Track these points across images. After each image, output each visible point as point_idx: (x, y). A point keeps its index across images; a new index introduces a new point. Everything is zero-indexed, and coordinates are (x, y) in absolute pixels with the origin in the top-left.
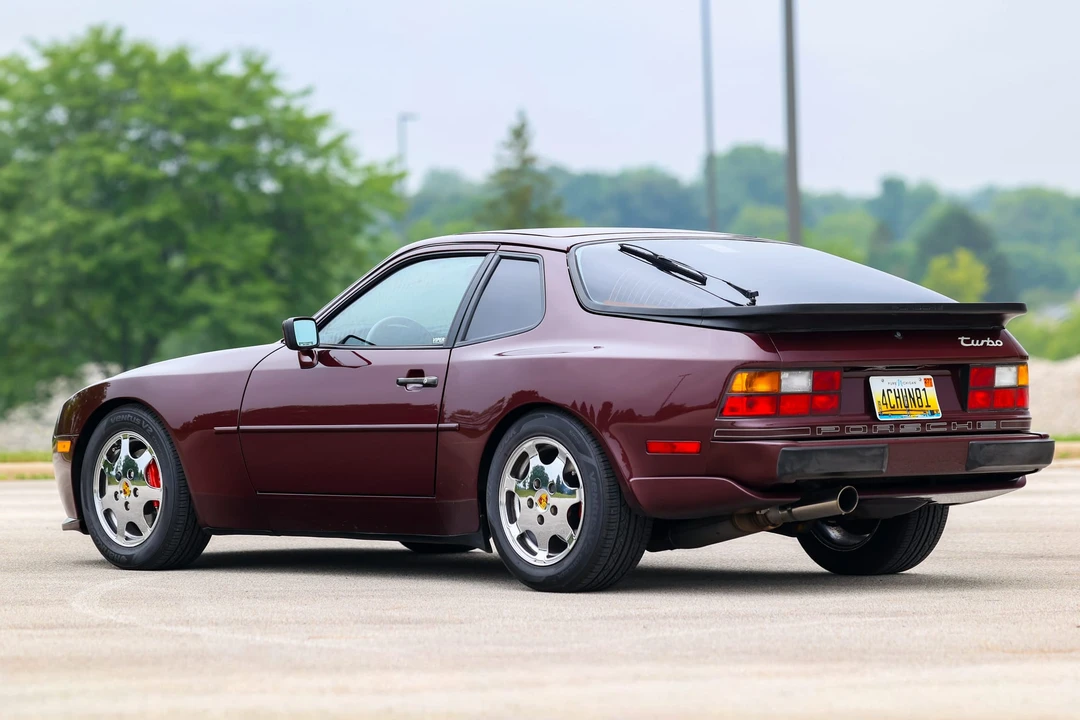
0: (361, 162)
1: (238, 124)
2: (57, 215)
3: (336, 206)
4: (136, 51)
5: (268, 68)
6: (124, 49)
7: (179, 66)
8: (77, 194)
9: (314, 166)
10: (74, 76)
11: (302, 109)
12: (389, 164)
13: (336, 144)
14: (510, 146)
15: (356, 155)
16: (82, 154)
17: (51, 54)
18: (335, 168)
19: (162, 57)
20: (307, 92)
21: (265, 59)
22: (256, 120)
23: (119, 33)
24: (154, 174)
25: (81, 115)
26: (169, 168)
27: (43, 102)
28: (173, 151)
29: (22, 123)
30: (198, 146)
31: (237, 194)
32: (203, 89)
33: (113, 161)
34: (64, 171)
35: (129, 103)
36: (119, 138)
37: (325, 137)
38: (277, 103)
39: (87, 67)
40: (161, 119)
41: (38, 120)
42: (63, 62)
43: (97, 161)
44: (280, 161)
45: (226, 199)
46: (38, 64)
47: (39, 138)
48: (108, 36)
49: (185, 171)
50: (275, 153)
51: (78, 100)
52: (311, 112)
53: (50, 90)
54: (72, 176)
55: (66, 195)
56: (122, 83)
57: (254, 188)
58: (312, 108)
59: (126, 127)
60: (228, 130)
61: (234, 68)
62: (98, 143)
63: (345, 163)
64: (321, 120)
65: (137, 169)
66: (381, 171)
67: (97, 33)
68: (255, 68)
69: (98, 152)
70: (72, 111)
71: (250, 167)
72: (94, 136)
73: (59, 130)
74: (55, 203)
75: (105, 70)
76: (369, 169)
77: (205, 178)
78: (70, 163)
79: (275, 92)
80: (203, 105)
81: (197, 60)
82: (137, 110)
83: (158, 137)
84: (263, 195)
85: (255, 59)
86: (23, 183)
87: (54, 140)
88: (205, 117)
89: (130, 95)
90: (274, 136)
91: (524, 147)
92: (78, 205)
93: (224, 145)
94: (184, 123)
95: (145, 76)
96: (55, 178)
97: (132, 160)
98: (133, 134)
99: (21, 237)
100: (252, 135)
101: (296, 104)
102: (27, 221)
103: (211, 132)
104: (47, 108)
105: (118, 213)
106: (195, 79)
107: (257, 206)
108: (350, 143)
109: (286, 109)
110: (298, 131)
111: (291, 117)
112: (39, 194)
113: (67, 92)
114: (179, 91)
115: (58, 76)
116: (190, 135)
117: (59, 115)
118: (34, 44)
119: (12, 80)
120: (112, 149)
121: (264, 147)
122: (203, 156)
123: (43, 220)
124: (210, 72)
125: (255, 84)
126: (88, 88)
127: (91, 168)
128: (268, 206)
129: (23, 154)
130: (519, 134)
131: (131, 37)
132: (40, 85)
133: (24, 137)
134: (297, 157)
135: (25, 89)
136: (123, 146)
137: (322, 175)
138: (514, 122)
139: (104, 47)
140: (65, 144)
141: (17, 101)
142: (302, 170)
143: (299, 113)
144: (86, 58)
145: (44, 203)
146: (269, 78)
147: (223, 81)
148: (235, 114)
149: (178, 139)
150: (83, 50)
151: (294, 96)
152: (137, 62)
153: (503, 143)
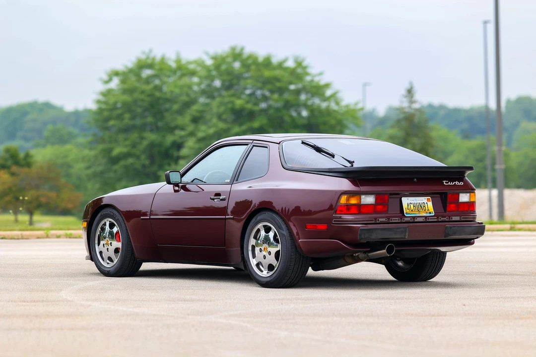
0: (344, 103)
1: (292, 87)
2: (215, 125)
3: (333, 122)
4: (250, 57)
5: (304, 64)
6: (245, 55)
7: (267, 63)
8: (224, 117)
9: (324, 105)
10: (223, 67)
11: (319, 81)
12: (356, 104)
13: (333, 96)
14: (406, 97)
15: (342, 100)
16: (227, 100)
17: (214, 58)
18: (333, 106)
19: (261, 59)
20: (321, 74)
21: (303, 60)
22: (300, 86)
23: (242, 49)
24: (256, 108)
25: (227, 84)
26: (263, 105)
27: (212, 78)
28: (265, 98)
29: (203, 86)
30: (276, 96)
31: (291, 116)
32: (278, 73)
33: (239, 103)
34: (219, 107)
35: (247, 78)
36: (242, 93)
37: (328, 93)
38: (308, 78)
39: (230, 63)
40: (259, 85)
41: (209, 86)
42: (219, 61)
43: (232, 102)
44: (310, 103)
45: (287, 119)
46: (209, 62)
47: (209, 93)
48: (238, 51)
49: (270, 107)
50: (307, 99)
51: (225, 78)
52: (322, 83)
53: (214, 73)
54: (222, 109)
55: (220, 117)
56: (243, 70)
57: (299, 114)
58: (323, 81)
59: (245, 89)
60: (287, 89)
61: (290, 64)
62: (233, 95)
63: (337, 103)
64: (327, 86)
65: (249, 106)
66: (352, 107)
67: (233, 49)
68: (299, 64)
69: (233, 99)
70: (223, 82)
71: (297, 105)
72: (232, 92)
73: (218, 90)
74: (215, 120)
75: (237, 65)
76: (347, 106)
77: (277, 110)
78: (221, 104)
79: (307, 74)
80: (277, 79)
81: (275, 61)
82: (249, 81)
83: (259, 93)
84: (303, 118)
85: (299, 60)
86: (202, 112)
87: (216, 94)
88: (278, 84)
89: (247, 75)
90: (307, 92)
91: (412, 97)
92: (225, 121)
93: (287, 96)
94: (269, 86)
95: (253, 67)
96: (215, 110)
97: (248, 102)
98: (248, 92)
99: (200, 134)
100: (298, 92)
101: (316, 79)
102: (203, 128)
103: (281, 91)
104: (213, 80)
105: (241, 125)
106: (274, 68)
107: (301, 122)
108: (339, 95)
109: (312, 81)
110: (317, 90)
111: (314, 84)
112: (208, 116)
113: (221, 74)
114: (267, 73)
115: (217, 67)
116: (272, 92)
117: (217, 83)
118: (207, 54)
119: (199, 69)
120: (239, 98)
121: (303, 97)
122: (277, 101)
123: (210, 127)
124: (280, 66)
125: (299, 71)
126: (230, 72)
127: (230, 106)
128: (305, 122)
129: (202, 100)
130: (410, 92)
131: (248, 51)
132: (209, 71)
133: (203, 92)
134: (317, 101)
135: (203, 73)
136: (244, 97)
137: (328, 109)
138: (407, 86)
139: (236, 55)
140: (220, 96)
141: (200, 77)
142: (319, 107)
143: (317, 83)
144: (229, 60)
145: (210, 120)
146: (305, 68)
147: (286, 69)
148: (291, 83)
149: (267, 94)
150: (227, 56)
151: (315, 76)
152: (250, 61)
153: (403, 95)
